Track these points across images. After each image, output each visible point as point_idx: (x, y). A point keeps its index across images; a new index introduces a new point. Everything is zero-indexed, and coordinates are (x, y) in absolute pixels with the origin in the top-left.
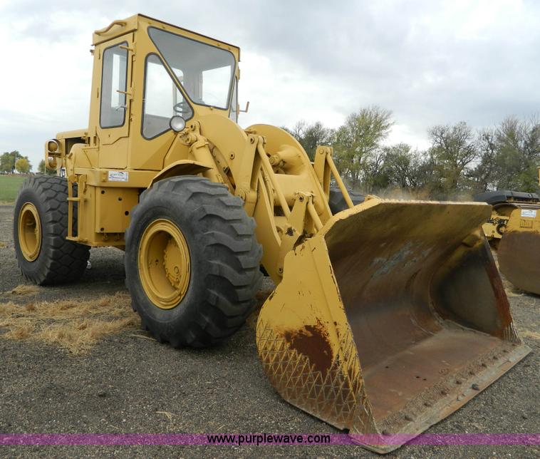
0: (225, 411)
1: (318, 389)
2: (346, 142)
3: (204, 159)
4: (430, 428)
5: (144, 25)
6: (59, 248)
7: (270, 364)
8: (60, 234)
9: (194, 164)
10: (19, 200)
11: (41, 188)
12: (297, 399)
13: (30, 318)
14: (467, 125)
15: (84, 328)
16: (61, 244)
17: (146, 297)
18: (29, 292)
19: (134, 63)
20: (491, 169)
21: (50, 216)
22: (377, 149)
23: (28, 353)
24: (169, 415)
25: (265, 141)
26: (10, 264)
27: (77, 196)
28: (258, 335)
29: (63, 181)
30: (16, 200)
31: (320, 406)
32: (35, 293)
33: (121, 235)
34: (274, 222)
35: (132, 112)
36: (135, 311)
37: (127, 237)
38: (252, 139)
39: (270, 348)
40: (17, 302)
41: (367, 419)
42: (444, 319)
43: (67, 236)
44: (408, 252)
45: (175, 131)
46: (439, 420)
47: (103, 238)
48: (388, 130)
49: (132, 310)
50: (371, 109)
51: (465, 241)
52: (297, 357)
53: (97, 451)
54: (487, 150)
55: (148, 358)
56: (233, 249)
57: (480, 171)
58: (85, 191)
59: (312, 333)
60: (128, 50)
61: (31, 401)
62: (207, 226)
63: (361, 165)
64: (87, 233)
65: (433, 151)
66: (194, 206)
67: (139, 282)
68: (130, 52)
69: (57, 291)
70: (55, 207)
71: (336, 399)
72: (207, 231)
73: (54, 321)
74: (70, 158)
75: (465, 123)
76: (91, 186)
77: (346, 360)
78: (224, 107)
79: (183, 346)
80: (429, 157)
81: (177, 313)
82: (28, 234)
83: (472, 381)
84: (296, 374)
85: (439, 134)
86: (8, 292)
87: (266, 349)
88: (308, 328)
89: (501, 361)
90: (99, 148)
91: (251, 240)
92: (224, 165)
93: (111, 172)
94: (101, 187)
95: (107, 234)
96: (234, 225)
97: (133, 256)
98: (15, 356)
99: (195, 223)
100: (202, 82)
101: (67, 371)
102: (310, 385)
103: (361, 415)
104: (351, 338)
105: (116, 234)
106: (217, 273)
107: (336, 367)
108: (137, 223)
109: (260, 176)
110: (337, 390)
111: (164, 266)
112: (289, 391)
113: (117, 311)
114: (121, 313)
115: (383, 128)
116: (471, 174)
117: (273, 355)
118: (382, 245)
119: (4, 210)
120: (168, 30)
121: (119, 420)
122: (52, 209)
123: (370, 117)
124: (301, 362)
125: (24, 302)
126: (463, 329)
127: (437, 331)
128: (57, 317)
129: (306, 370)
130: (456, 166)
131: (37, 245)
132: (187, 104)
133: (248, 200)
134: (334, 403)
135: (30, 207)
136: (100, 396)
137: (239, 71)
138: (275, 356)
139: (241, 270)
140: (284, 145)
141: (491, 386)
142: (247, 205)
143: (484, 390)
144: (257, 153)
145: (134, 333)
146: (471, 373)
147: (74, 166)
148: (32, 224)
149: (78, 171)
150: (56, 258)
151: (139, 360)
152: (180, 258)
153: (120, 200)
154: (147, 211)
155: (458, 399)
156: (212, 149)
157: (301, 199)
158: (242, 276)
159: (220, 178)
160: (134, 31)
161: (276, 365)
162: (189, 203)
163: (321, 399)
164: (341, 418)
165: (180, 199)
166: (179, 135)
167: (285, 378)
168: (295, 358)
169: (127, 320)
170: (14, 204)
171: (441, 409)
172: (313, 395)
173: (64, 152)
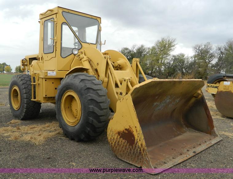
0: (96, 162)
1: (130, 152)
2: (155, 53)
3: (86, 65)
4: (174, 166)
5: (61, 11)
6: (28, 104)
7: (113, 144)
8: (29, 98)
9: (82, 68)
10: (11, 85)
11: (20, 79)
12: (123, 157)
13: (18, 132)
14: (211, 43)
15: (40, 135)
16: (29, 102)
17: (64, 122)
18: (17, 122)
19: (57, 27)
20: (222, 63)
21: (24, 91)
22: (170, 56)
23: (19, 145)
24: (74, 164)
25: (111, 58)
26: (7, 112)
27: (35, 82)
28: (108, 134)
29: (29, 76)
30: (10, 85)
31: (132, 159)
32: (20, 123)
33: (54, 98)
34: (115, 90)
35: (57, 47)
36: (60, 128)
37: (56, 98)
38: (105, 57)
39: (112, 139)
40: (12, 126)
41: (148, 162)
42: (188, 128)
43: (32, 99)
44: (169, 100)
45: (74, 54)
46: (177, 163)
47: (47, 99)
48: (174, 47)
49: (59, 128)
50: (166, 38)
51: (194, 95)
52: (123, 141)
53: (48, 176)
54: (220, 55)
55: (66, 145)
56: (98, 101)
57: (217, 64)
58: (38, 80)
59: (128, 131)
60: (54, 21)
61: (22, 161)
62: (88, 92)
63: (162, 63)
64: (40, 97)
65: (195, 56)
66: (82, 85)
67: (61, 116)
68: (55, 22)
69: (28, 122)
70: (26, 87)
71: (137, 156)
72: (87, 94)
73: (27, 133)
74: (31, 66)
75: (209, 43)
76: (41, 78)
77: (140, 141)
78: (95, 43)
79: (80, 141)
80: (193, 59)
81: (77, 127)
82: (15, 99)
83: (194, 150)
84: (122, 147)
85: (198, 48)
86: (8, 123)
87: (111, 139)
88: (126, 129)
89: (208, 143)
90: (43, 62)
91: (105, 97)
92: (95, 67)
93: (49, 72)
94: (45, 78)
95: (48, 97)
96: (98, 91)
97: (59, 106)
98: (14, 146)
99: (83, 91)
100: (86, 32)
101: (35, 151)
102: (128, 151)
103: (146, 161)
104: (141, 132)
105: (52, 97)
106: (92, 111)
107: (136, 144)
108: (60, 92)
109: (109, 72)
110: (137, 152)
111: (71, 109)
112: (120, 154)
113: (53, 129)
114: (55, 130)
115: (172, 46)
116: (213, 66)
117: (114, 141)
118: (157, 97)
119: (2, 90)
120: (70, 12)
121: (55, 166)
122: (25, 88)
123: (166, 42)
124: (124, 143)
125: (15, 126)
126: (195, 131)
127: (184, 132)
128: (29, 132)
129: (126, 146)
130: (206, 62)
131: (19, 103)
132: (79, 42)
133: (104, 81)
134: (136, 157)
135: (16, 88)
136: (48, 158)
137: (101, 27)
138: (115, 141)
139: (102, 109)
140: (120, 58)
141: (201, 152)
142: (104, 83)
143: (198, 153)
144: (107, 63)
145: (60, 137)
146: (194, 147)
147: (33, 70)
148: (16, 95)
149: (35, 72)
150: (27, 108)
151: (63, 146)
152: (77, 106)
153: (53, 83)
154: (64, 87)
155: (187, 157)
156: (90, 61)
157: (125, 80)
158: (102, 112)
159: (93, 73)
160: (56, 13)
161: (115, 145)
162: (80, 83)
163: (132, 156)
164: (139, 163)
165: (77, 82)
166: (76, 56)
167: (118, 150)
168: (122, 142)
169: (57, 132)
170: (8, 87)
171: (179, 160)
172: (128, 155)
173: (29, 64)
